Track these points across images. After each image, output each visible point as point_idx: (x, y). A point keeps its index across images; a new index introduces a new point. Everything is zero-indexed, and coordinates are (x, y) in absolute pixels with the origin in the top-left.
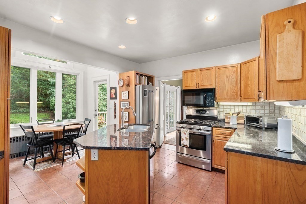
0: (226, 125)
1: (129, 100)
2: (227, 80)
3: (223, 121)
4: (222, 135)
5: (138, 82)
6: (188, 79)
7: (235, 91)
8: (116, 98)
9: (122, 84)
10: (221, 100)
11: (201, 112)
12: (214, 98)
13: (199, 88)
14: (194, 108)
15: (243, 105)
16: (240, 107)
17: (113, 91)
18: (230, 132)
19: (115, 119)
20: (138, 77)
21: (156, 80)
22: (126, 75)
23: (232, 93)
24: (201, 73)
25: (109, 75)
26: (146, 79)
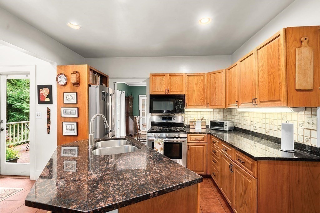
0: (191, 131)
1: (78, 106)
2: (196, 87)
3: (188, 126)
4: (196, 140)
5: (91, 81)
6: (156, 83)
7: (202, 99)
8: (51, 102)
9: (63, 81)
10: (190, 106)
11: (167, 119)
12: (184, 105)
13: (169, 94)
14: (158, 115)
15: (204, 112)
16: (202, 113)
17: (45, 92)
18: (203, 137)
19: (49, 133)
20: (91, 74)
21: (110, 82)
22: (71, 69)
23: (200, 100)
24: (170, 78)
25: (36, 66)
26: (100, 79)
